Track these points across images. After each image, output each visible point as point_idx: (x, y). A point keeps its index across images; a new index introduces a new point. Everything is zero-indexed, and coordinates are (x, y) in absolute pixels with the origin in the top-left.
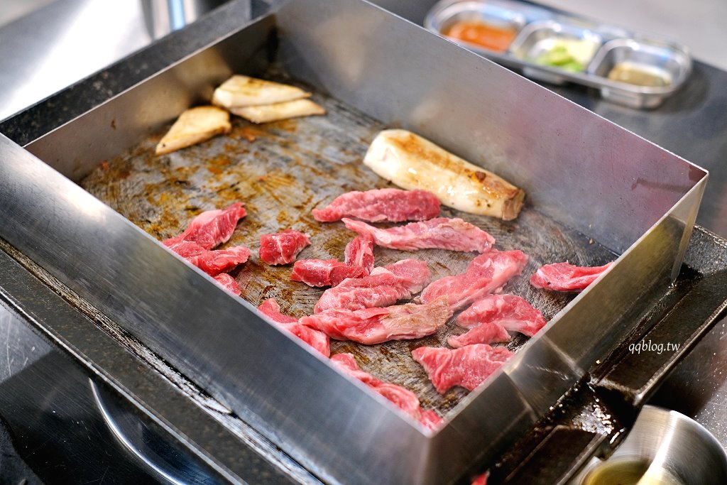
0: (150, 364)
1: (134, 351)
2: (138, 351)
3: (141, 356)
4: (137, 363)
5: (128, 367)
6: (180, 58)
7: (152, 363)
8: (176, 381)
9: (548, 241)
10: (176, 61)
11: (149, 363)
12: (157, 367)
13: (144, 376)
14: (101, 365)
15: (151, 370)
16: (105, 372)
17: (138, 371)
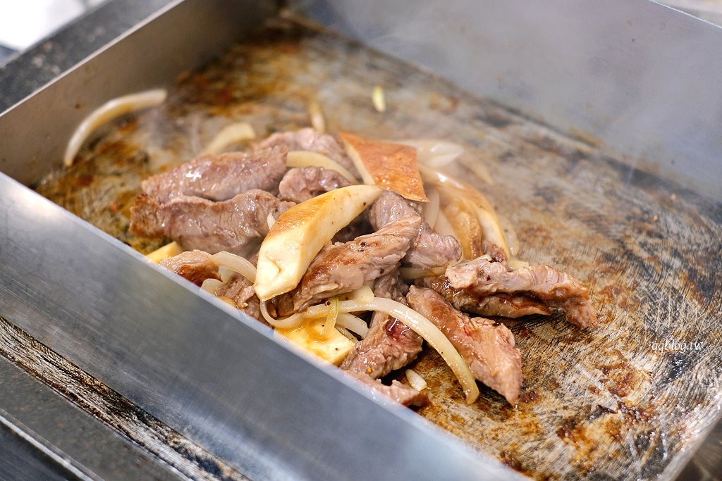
0: (153, 452)
1: (128, 434)
2: (133, 434)
3: (137, 442)
4: (135, 453)
5: (122, 461)
6: (146, 17)
7: (156, 451)
8: (192, 473)
9: (683, 228)
10: (141, 19)
11: (151, 451)
12: (162, 455)
13: (147, 473)
14: (84, 462)
15: (156, 461)
16: (90, 472)
17: (138, 466)
